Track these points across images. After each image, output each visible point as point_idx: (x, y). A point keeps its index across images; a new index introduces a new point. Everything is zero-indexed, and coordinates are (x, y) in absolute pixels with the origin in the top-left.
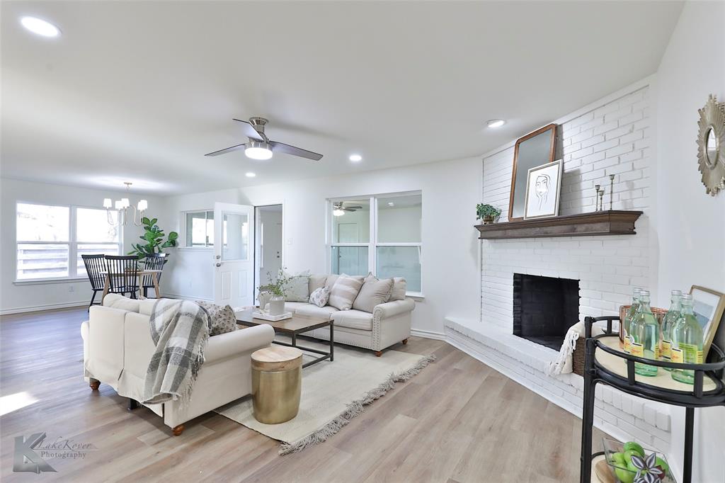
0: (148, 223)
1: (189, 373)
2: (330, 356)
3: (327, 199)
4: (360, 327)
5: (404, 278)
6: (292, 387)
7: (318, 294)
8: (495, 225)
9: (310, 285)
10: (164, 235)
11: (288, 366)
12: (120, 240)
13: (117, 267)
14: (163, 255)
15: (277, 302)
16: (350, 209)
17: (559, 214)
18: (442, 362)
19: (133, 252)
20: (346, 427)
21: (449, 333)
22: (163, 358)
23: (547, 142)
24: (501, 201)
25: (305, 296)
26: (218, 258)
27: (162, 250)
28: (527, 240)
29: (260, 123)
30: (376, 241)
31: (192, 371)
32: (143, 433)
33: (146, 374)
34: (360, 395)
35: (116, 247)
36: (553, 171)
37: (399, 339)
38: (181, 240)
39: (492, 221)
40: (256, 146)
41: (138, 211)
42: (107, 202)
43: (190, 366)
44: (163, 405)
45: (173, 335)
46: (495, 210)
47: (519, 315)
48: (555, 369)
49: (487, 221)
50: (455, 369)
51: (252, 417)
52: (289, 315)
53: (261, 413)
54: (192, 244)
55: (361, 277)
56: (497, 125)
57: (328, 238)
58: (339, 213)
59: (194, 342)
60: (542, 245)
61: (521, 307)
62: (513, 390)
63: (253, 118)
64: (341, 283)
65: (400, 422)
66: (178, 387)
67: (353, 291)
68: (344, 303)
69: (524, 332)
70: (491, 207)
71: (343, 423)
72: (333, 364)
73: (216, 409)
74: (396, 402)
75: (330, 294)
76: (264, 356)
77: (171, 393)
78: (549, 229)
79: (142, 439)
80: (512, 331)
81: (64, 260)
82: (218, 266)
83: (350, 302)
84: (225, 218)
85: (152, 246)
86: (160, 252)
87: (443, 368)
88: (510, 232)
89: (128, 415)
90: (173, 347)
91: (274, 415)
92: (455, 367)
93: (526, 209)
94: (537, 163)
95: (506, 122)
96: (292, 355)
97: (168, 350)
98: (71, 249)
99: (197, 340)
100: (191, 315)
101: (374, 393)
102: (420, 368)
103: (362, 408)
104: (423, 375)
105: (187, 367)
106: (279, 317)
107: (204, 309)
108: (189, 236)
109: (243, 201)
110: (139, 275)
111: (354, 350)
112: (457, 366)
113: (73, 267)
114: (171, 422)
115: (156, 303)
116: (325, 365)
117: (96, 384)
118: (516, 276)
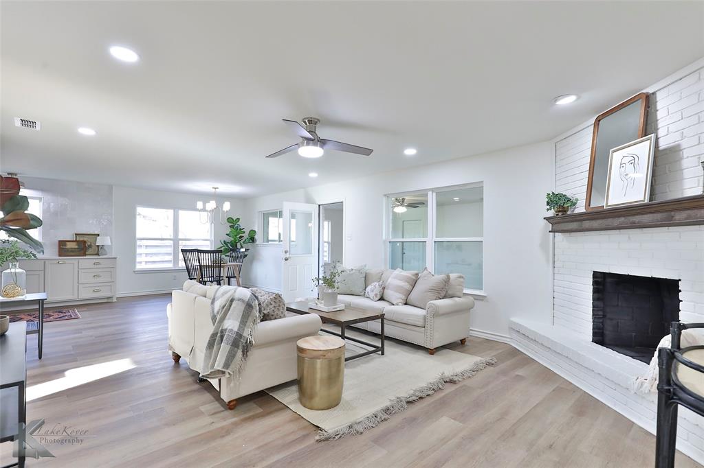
0: (233, 222)
1: (240, 353)
2: (381, 350)
3: (385, 195)
4: (412, 322)
5: (462, 275)
6: (334, 377)
7: (373, 289)
8: (570, 216)
9: (367, 280)
10: (244, 232)
11: (330, 355)
12: (211, 236)
13: (207, 260)
14: (243, 250)
15: (329, 293)
16: (412, 205)
17: (651, 199)
18: (502, 366)
19: (221, 247)
20: (385, 422)
21: (515, 335)
22: (218, 338)
23: (635, 116)
24: (576, 189)
25: (361, 290)
26: (286, 252)
27: (243, 245)
28: (609, 232)
29: (312, 123)
30: (434, 237)
31: (243, 352)
32: (204, 403)
33: (204, 351)
34: (406, 392)
35: (208, 243)
36: (643, 150)
37: (456, 338)
38: (258, 237)
39: (565, 211)
40: (308, 144)
41: (223, 211)
42: (200, 205)
43: (240, 347)
44: (220, 380)
45: (227, 317)
46: (569, 200)
47: (601, 320)
48: (642, 385)
49: (559, 211)
50: (518, 375)
51: (297, 401)
52: (341, 307)
53: (305, 397)
54: (268, 241)
55: (416, 272)
56: (567, 101)
57: (386, 233)
58: (401, 210)
59: (245, 325)
60: (629, 238)
61: (603, 310)
62: (587, 406)
63: (305, 119)
64: (395, 278)
65: (444, 424)
66: (229, 365)
67: (407, 286)
68: (398, 298)
69: (607, 340)
70: (565, 196)
71: (383, 418)
72: (383, 359)
73: (266, 389)
74: (443, 403)
75: (384, 288)
76: (309, 344)
77: (223, 370)
78: (636, 219)
79: (202, 409)
80: (590, 337)
81: (169, 254)
82: (286, 259)
83: (404, 297)
84: (293, 216)
85: (235, 242)
86: (242, 247)
87: (504, 373)
88: (587, 224)
89: (197, 386)
90: (226, 329)
91: (317, 401)
92: (517, 373)
93: (608, 196)
94: (621, 141)
95: (579, 98)
96: (334, 345)
97: (222, 331)
98: (174, 244)
99: (248, 324)
100: (243, 301)
101: (420, 391)
102: (476, 370)
103: (405, 405)
104: (479, 377)
105: (238, 347)
106: (331, 308)
107: (255, 296)
108: (265, 234)
109: (309, 200)
110: (223, 267)
111: (408, 346)
112: (520, 372)
113: (176, 260)
114: (226, 396)
115: (218, 289)
116: (375, 358)
117: (177, 358)
118: (596, 274)
